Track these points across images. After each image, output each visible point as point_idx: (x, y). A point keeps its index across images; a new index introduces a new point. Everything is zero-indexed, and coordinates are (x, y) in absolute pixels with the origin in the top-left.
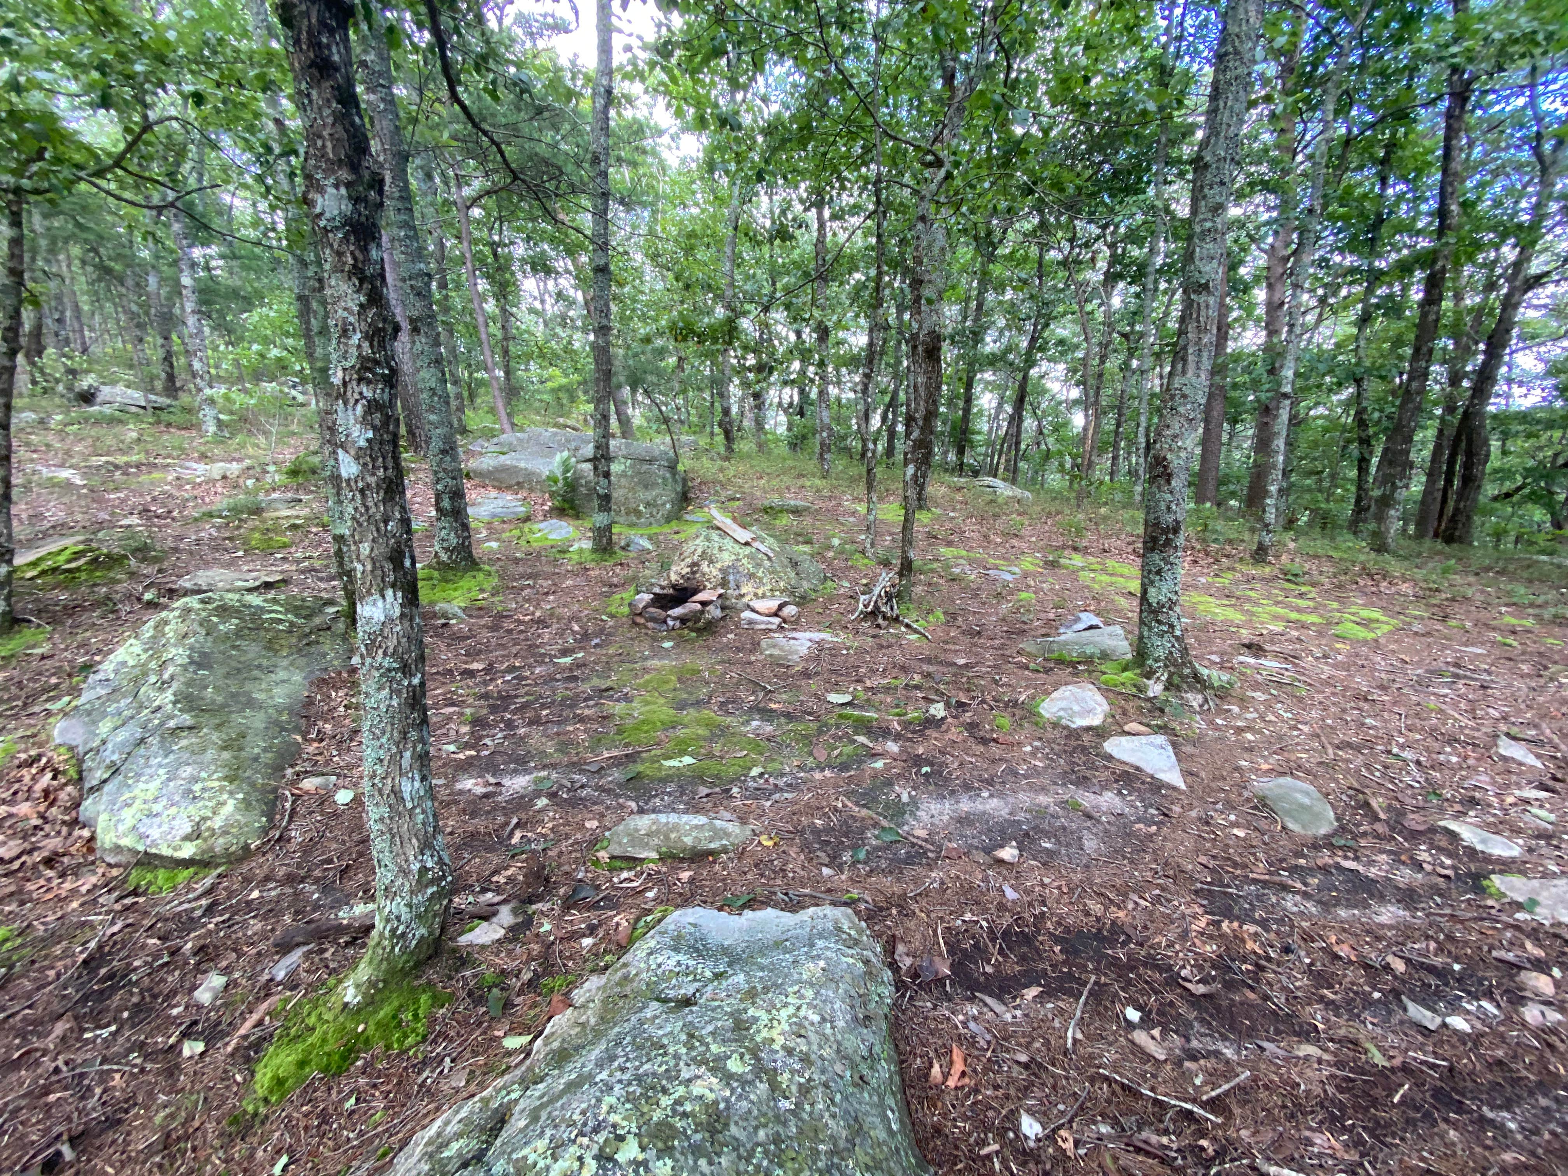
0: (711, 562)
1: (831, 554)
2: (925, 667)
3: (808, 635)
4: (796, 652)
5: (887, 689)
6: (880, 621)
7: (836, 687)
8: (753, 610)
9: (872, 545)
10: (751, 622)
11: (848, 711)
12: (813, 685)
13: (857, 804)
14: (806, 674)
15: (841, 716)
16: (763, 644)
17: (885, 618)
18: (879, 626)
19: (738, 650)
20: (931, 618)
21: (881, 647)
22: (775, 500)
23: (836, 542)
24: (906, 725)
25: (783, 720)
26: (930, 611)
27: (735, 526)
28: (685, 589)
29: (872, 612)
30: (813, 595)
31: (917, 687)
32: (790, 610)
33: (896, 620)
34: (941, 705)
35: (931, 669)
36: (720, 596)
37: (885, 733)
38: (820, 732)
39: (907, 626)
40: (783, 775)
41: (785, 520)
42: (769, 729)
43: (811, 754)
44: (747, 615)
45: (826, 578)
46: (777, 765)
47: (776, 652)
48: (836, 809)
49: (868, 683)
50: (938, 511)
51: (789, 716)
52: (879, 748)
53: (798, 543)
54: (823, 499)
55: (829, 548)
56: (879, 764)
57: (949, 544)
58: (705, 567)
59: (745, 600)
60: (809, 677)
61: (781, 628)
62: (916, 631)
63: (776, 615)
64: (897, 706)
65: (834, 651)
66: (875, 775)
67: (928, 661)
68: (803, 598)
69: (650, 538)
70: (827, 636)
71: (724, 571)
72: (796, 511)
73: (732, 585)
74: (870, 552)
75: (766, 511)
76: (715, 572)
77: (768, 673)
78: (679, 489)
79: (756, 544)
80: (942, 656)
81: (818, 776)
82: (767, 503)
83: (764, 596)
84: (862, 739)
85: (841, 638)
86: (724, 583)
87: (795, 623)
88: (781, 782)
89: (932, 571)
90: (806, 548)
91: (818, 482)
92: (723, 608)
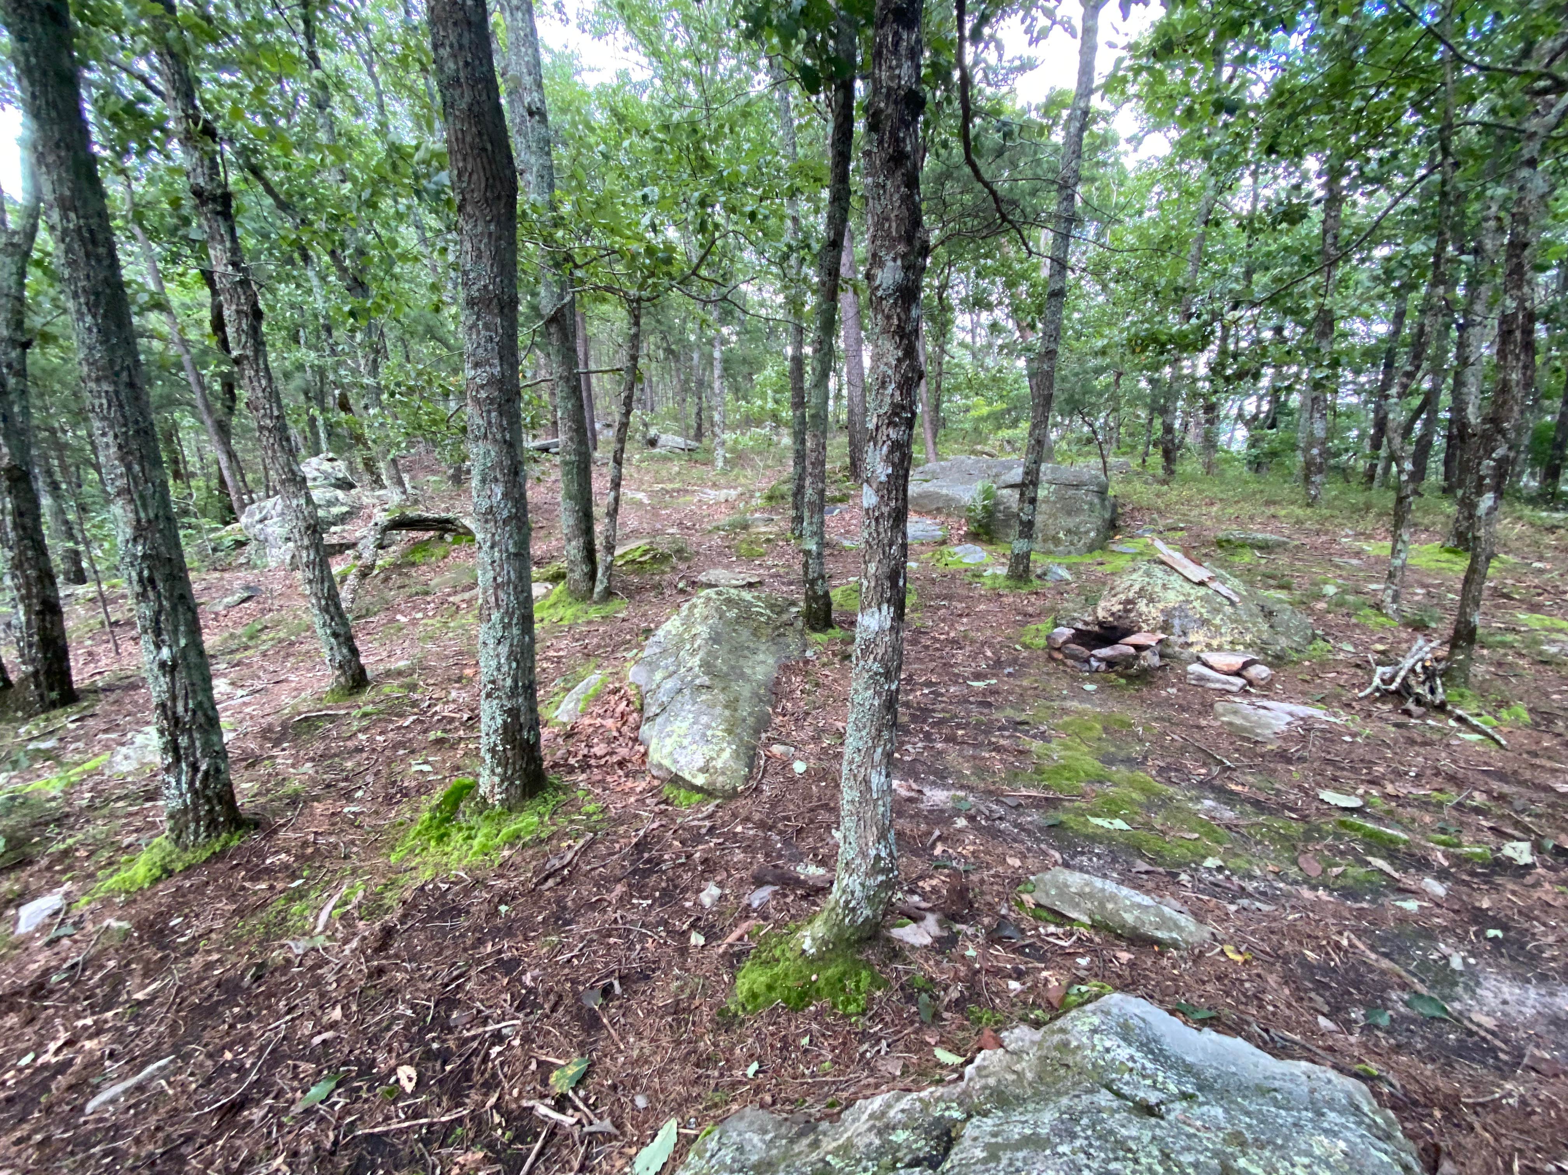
0: (1151, 600)
1: (1321, 605)
2: (1496, 786)
3: (1287, 706)
4: (1268, 726)
5: (1424, 804)
6: (1410, 705)
7: (1335, 783)
8: (1205, 664)
9: (1396, 598)
10: (1201, 678)
11: (1355, 819)
12: (1296, 772)
13: (1372, 948)
14: (1284, 756)
15: (1343, 824)
16: (1219, 707)
17: (1419, 702)
18: (1407, 713)
19: (1182, 708)
20: (1504, 714)
21: (1412, 742)
22: (1235, 533)
23: (1330, 590)
24: (1459, 861)
25: (1248, 808)
26: (1503, 704)
27: (1186, 562)
28: (1114, 628)
29: (1397, 692)
30: (1295, 657)
31: (1477, 810)
32: (1260, 671)
33: (1441, 708)
34: (1525, 846)
35: (1506, 789)
36: (1160, 641)
37: (1423, 864)
38: (1308, 837)
39: (1460, 719)
40: (1252, 878)
41: (1247, 557)
42: (1228, 815)
43: (1295, 862)
44: (1195, 668)
45: (1314, 636)
46: (1242, 863)
47: (1238, 721)
48: (1338, 946)
49: (1390, 789)
50: (1511, 559)
51: (1259, 806)
52: (1409, 882)
53: (1268, 587)
54: (1308, 533)
55: (1320, 597)
56: (1411, 905)
57: (1534, 608)
58: (1142, 605)
59: (1194, 650)
60: (1289, 761)
61: (1244, 692)
62: (1475, 729)
63: (1238, 674)
64: (1443, 831)
65: (1330, 736)
66: (1403, 918)
67: (1501, 776)
68: (1277, 657)
69: (1069, 568)
70: (1318, 712)
71: (1168, 613)
72: (1265, 547)
73: (1177, 630)
74: (1391, 608)
75: (1220, 544)
76: (1155, 613)
77: (1225, 745)
78: (1107, 515)
79: (1214, 585)
80: (1528, 775)
81: (1306, 893)
82: (1221, 535)
83: (1220, 649)
84: (1379, 863)
85: (1342, 718)
86: (1166, 627)
87: (1267, 688)
88: (1251, 886)
89: (1503, 644)
90: (1282, 595)
91: (1299, 512)
92: (1162, 656)
